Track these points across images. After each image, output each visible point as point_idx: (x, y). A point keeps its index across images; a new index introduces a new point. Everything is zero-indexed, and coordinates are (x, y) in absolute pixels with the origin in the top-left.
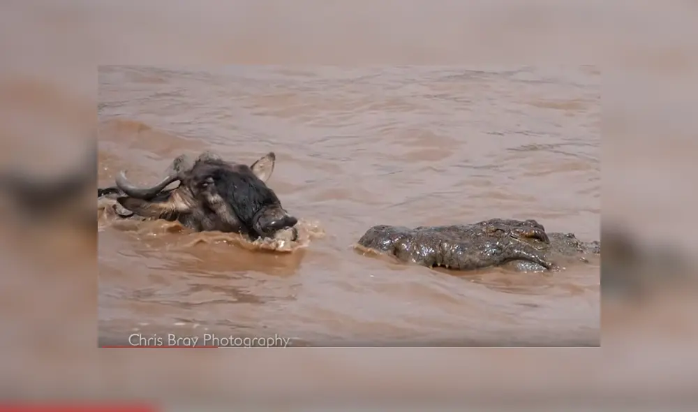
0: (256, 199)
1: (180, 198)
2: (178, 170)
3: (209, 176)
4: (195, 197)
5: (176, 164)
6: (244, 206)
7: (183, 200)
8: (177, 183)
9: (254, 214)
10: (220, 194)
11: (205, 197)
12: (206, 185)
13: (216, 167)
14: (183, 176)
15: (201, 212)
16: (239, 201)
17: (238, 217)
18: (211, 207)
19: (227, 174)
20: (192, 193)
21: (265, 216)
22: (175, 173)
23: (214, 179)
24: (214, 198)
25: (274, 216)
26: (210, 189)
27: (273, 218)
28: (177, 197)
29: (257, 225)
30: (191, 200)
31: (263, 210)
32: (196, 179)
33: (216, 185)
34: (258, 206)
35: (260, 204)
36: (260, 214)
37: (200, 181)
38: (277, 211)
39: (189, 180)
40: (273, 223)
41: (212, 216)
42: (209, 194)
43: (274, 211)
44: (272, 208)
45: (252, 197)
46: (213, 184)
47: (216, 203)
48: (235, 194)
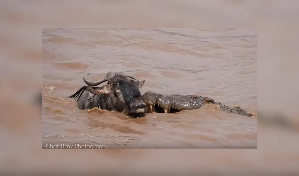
0: (133, 94)
1: (106, 89)
2: (108, 77)
3: (118, 82)
4: (112, 89)
5: (108, 75)
6: (128, 96)
7: (107, 89)
8: (107, 82)
9: (131, 100)
10: (120, 90)
11: (115, 90)
12: (116, 85)
13: (121, 79)
14: (109, 80)
15: (113, 95)
16: (126, 94)
17: (125, 100)
18: (117, 94)
19: (125, 82)
20: (111, 87)
21: (135, 102)
22: (106, 78)
23: (120, 83)
24: (118, 91)
25: (138, 103)
26: (117, 87)
27: (137, 104)
28: (105, 88)
29: (131, 105)
30: (110, 90)
31: (134, 99)
32: (113, 82)
33: (120, 86)
34: (133, 97)
35: (134, 97)
36: (133, 101)
37: (114, 83)
38: (139, 101)
39: (111, 82)
40: (137, 105)
41: (117, 98)
42: (117, 89)
43: (138, 101)
44: (138, 99)
45: (131, 94)
46: (119, 86)
47: (118, 93)
48: (126, 91)
